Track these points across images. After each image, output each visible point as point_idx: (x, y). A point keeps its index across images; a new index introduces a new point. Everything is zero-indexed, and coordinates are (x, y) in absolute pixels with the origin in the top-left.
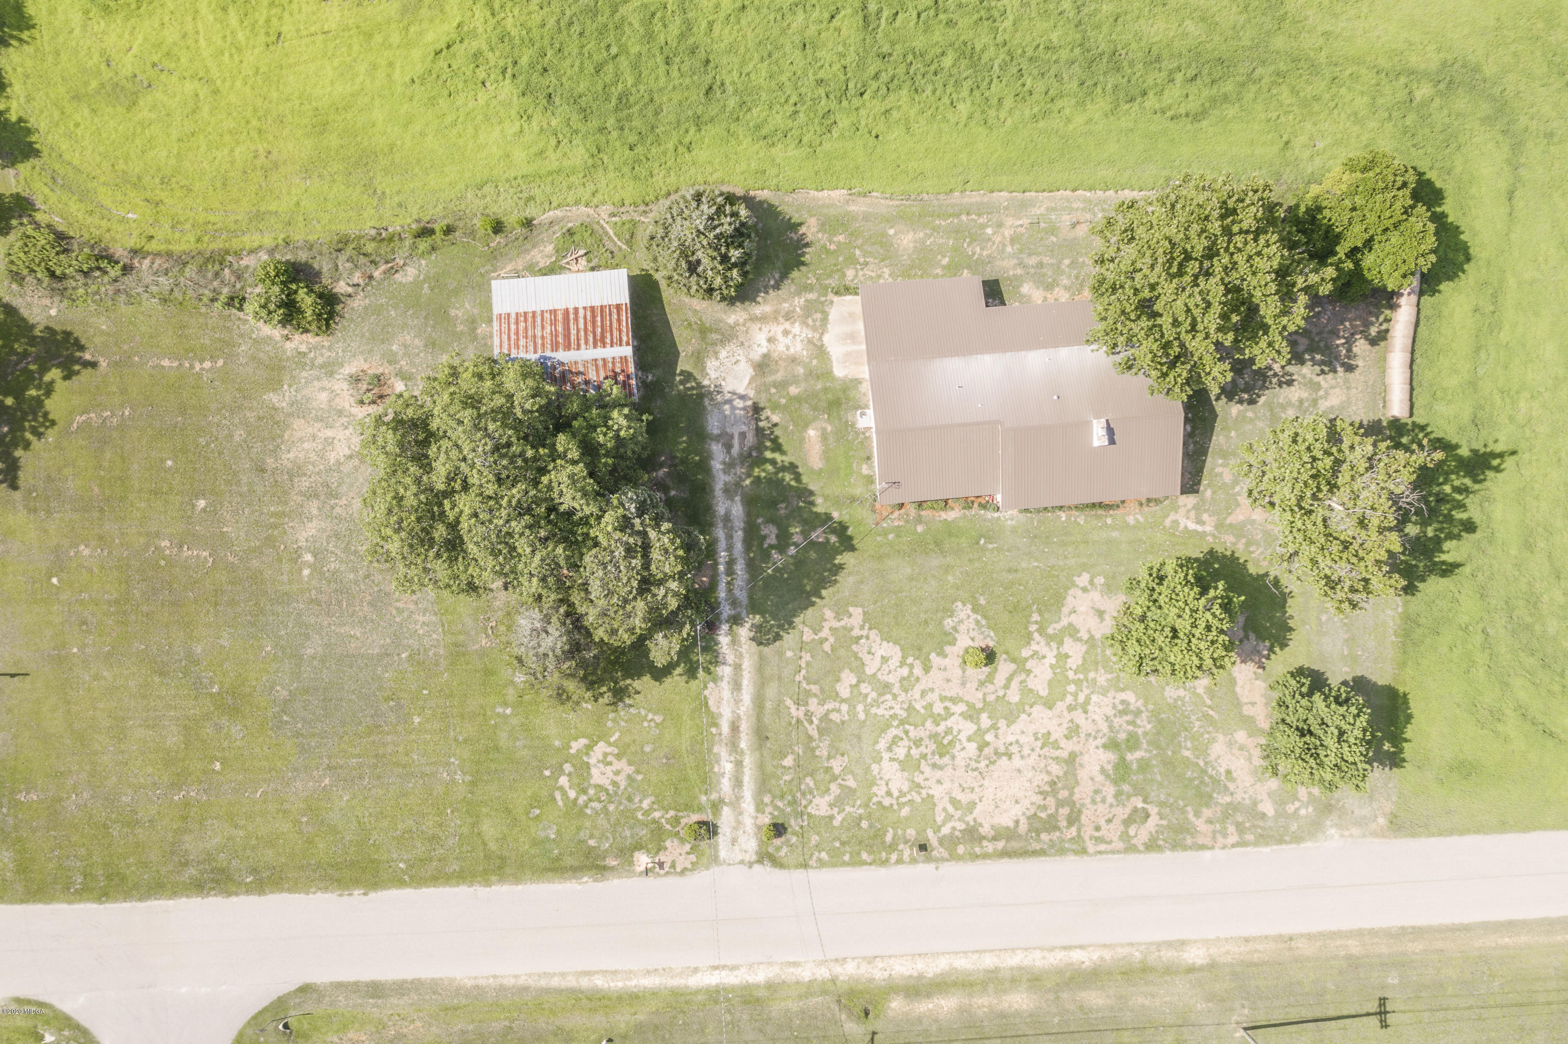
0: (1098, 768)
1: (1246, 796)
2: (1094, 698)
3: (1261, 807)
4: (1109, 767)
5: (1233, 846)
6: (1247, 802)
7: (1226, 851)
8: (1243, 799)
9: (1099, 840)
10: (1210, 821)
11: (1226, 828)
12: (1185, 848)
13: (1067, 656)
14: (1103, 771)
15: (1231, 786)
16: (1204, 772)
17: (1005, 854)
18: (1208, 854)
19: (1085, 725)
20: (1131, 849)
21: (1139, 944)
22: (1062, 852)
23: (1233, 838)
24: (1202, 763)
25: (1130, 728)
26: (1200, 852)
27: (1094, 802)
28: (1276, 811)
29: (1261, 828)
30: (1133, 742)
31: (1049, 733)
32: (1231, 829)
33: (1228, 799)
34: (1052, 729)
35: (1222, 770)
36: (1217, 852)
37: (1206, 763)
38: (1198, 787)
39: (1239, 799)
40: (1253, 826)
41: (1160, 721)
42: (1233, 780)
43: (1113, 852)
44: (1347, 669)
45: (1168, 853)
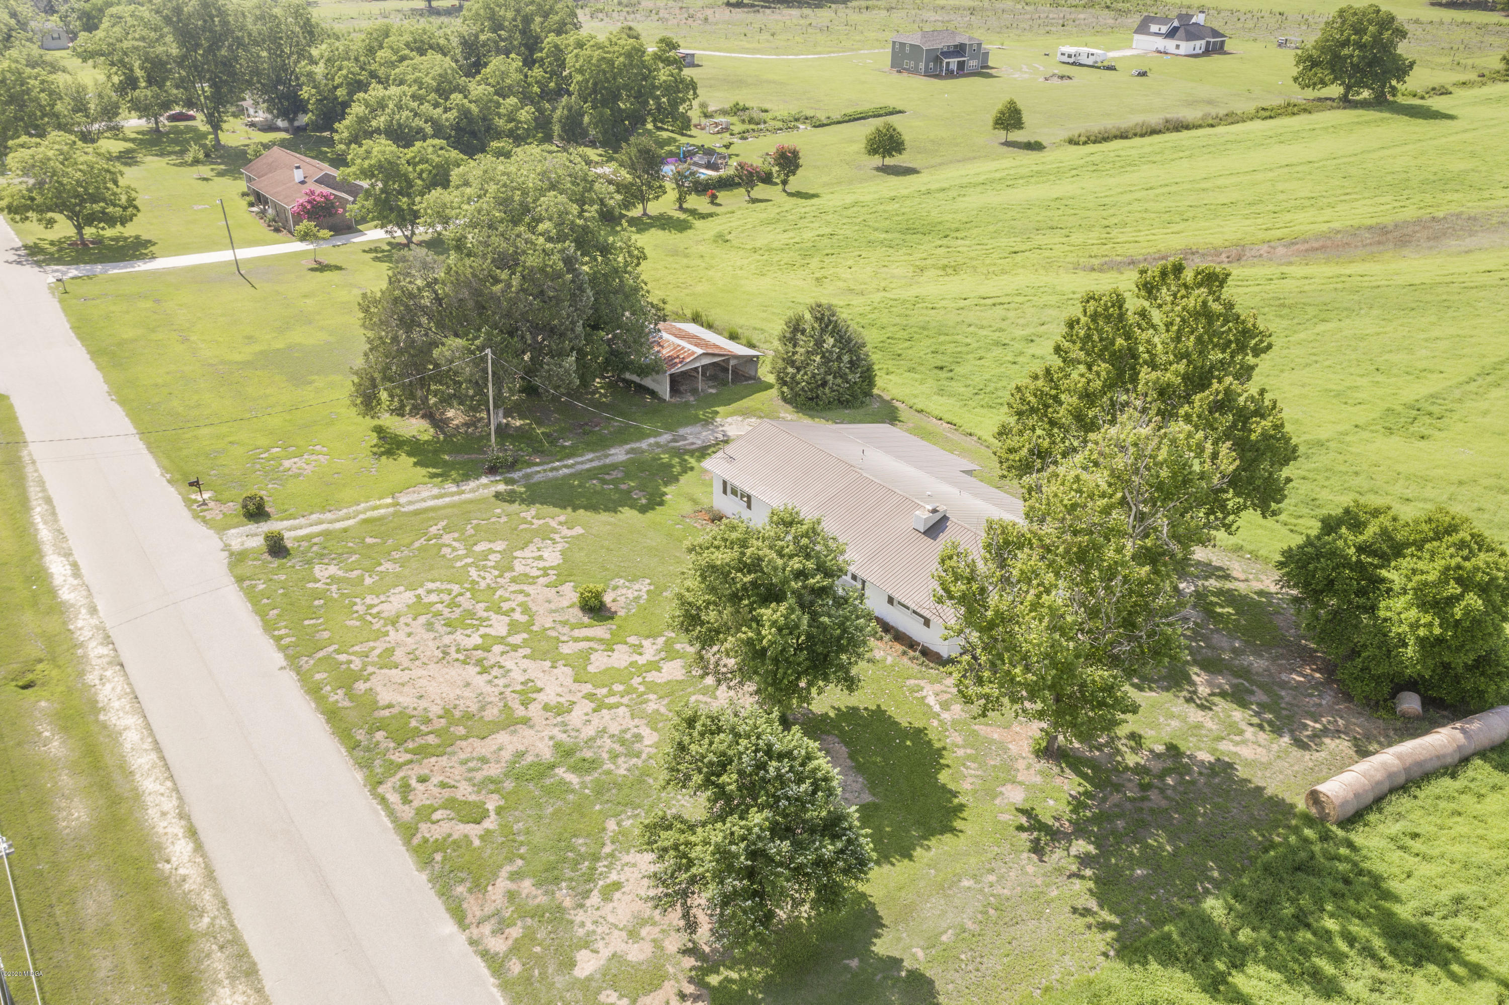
0: (521, 748)
1: (590, 927)
2: (622, 710)
3: (582, 956)
4: (529, 759)
5: (485, 955)
6: (581, 932)
7: (470, 949)
8: (582, 924)
9: (405, 790)
10: (511, 896)
11: (512, 924)
12: (445, 893)
13: (659, 670)
14: (520, 755)
15: (595, 899)
16: (596, 858)
17: (332, 715)
18: (449, 927)
19: (576, 717)
20: (407, 831)
21: (228, 914)
22: (365, 765)
23: (498, 945)
24: (608, 849)
25: (605, 756)
26: (447, 916)
27: (464, 763)
28: (589, 979)
29: (543, 976)
30: (585, 766)
31: (540, 690)
32: (515, 932)
33: (568, 903)
34: (548, 690)
35: (614, 877)
36: (462, 938)
37: (612, 855)
38: (565, 860)
39: (578, 919)
40: (539, 958)
41: (640, 781)
42: (607, 897)
43: (391, 813)
44: (920, 954)
45: (424, 877)
